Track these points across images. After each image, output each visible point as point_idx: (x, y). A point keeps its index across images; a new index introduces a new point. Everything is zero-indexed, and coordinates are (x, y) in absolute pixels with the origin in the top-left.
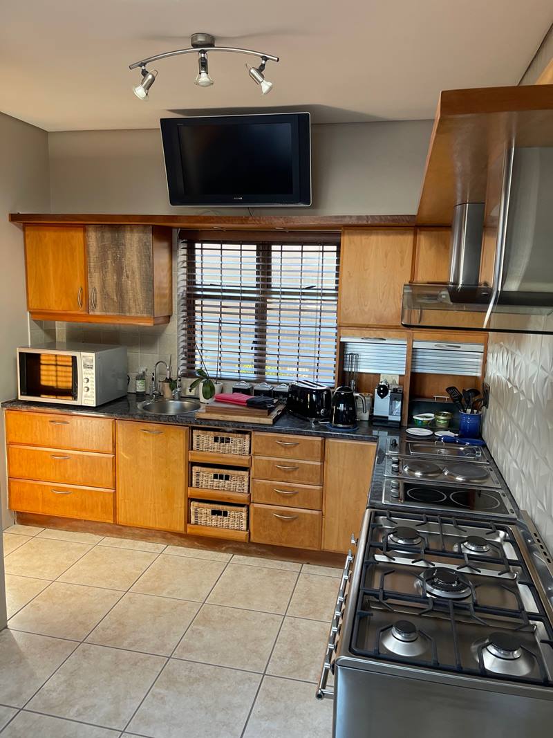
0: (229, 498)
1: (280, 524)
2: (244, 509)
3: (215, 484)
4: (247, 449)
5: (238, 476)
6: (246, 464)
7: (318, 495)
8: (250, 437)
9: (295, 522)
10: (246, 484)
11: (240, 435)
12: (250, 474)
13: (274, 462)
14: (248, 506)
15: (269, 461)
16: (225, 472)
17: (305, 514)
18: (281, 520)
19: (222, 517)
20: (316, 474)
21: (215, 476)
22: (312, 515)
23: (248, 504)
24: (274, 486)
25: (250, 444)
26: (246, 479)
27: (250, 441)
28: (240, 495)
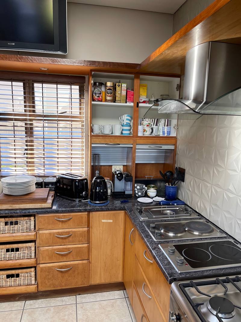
0: (20, 265)
1: (60, 275)
2: (33, 269)
3: (7, 256)
4: (32, 227)
5: (27, 247)
6: (33, 238)
7: (86, 250)
8: (35, 218)
9: (71, 272)
10: (33, 252)
11: (26, 218)
12: (35, 244)
13: (54, 233)
14: (35, 267)
15: (50, 234)
16: (15, 246)
17: (78, 264)
18: (61, 272)
19: (15, 278)
20: (85, 237)
21: (8, 251)
22: (83, 264)
23: (35, 265)
24: (55, 250)
25: (35, 223)
26: (33, 249)
27: (35, 221)
28: (28, 261)
